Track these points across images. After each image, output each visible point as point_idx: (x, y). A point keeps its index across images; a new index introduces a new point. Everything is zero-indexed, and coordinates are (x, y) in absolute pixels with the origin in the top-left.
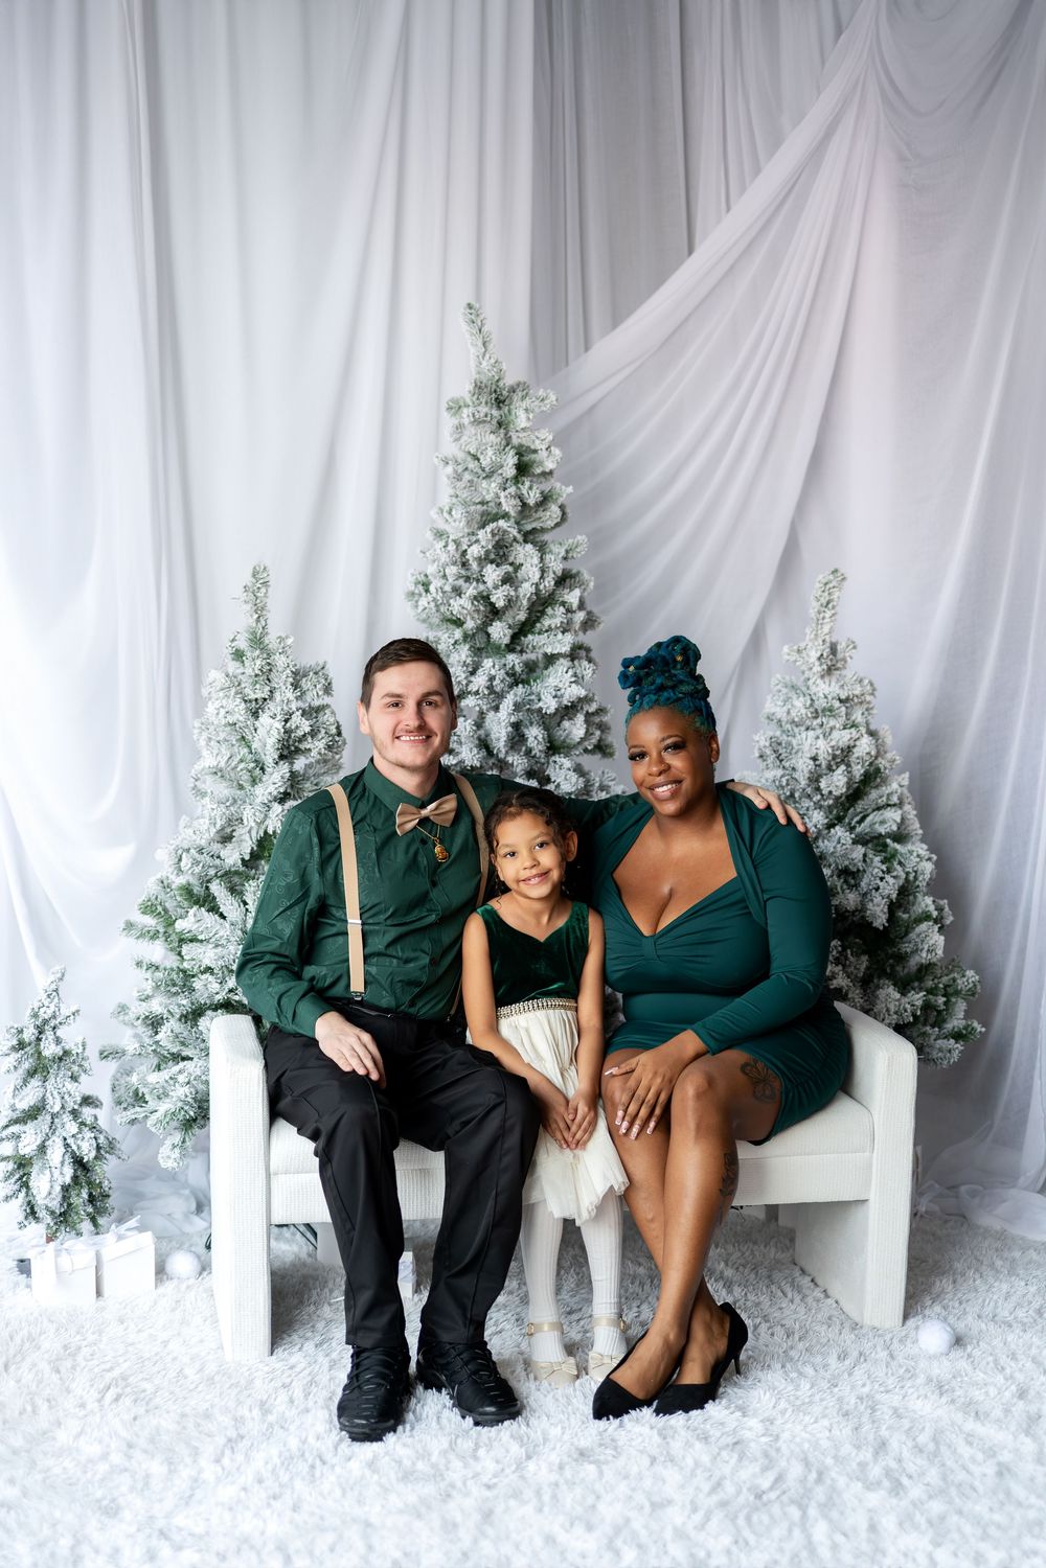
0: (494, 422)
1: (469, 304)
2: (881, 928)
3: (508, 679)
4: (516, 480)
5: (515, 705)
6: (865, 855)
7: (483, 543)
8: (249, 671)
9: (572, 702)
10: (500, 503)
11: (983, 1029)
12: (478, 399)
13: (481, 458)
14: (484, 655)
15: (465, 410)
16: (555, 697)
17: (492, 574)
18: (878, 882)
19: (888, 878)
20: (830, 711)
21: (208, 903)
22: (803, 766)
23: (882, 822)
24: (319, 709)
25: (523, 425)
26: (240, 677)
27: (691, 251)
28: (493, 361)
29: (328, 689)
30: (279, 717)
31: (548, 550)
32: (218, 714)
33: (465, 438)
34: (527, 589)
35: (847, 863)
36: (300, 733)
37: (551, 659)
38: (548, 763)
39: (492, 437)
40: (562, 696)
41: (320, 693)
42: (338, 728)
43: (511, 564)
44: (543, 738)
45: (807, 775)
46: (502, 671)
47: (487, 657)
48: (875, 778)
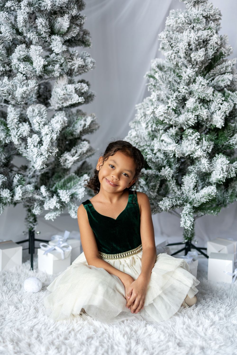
2: (221, 128)
6: (213, 92)
18: (220, 105)
19: (225, 103)
20: (197, 20)
22: (182, 46)
23: (223, 80)
35: (204, 95)
45: (185, 51)
48: (220, 58)
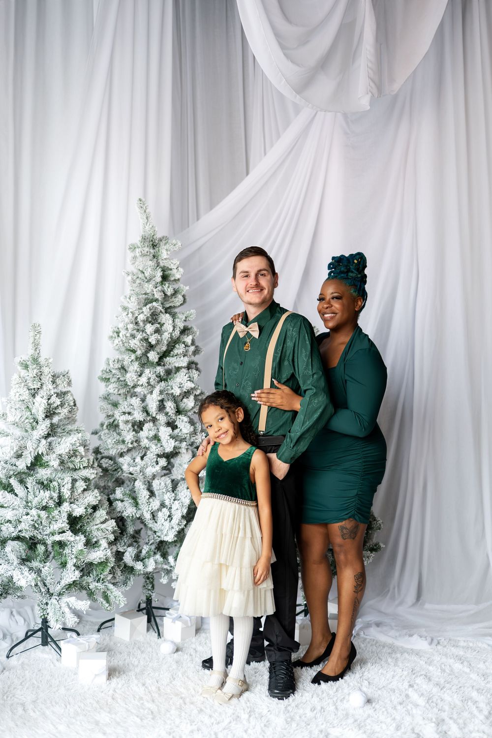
0: (151, 255)
1: (140, 199)
3: (157, 379)
4: (162, 283)
5: (160, 392)
7: (145, 313)
8: (31, 375)
9: (188, 390)
10: (154, 294)
11: (384, 546)
12: (144, 244)
13: (145, 272)
14: (146, 367)
15: (137, 250)
16: (180, 387)
17: (150, 328)
21: (9, 488)
24: (65, 393)
25: (165, 258)
26: (27, 378)
27: (247, 174)
28: (151, 226)
29: (69, 384)
30: (45, 397)
31: (177, 317)
32: (15, 395)
33: (137, 263)
34: (166, 336)
36: (55, 405)
37: (178, 369)
38: (176, 419)
39: (150, 262)
40: (183, 387)
41: (65, 386)
42: (74, 402)
43: (159, 323)
44: (174, 407)
46: (154, 375)
47: (147, 368)
